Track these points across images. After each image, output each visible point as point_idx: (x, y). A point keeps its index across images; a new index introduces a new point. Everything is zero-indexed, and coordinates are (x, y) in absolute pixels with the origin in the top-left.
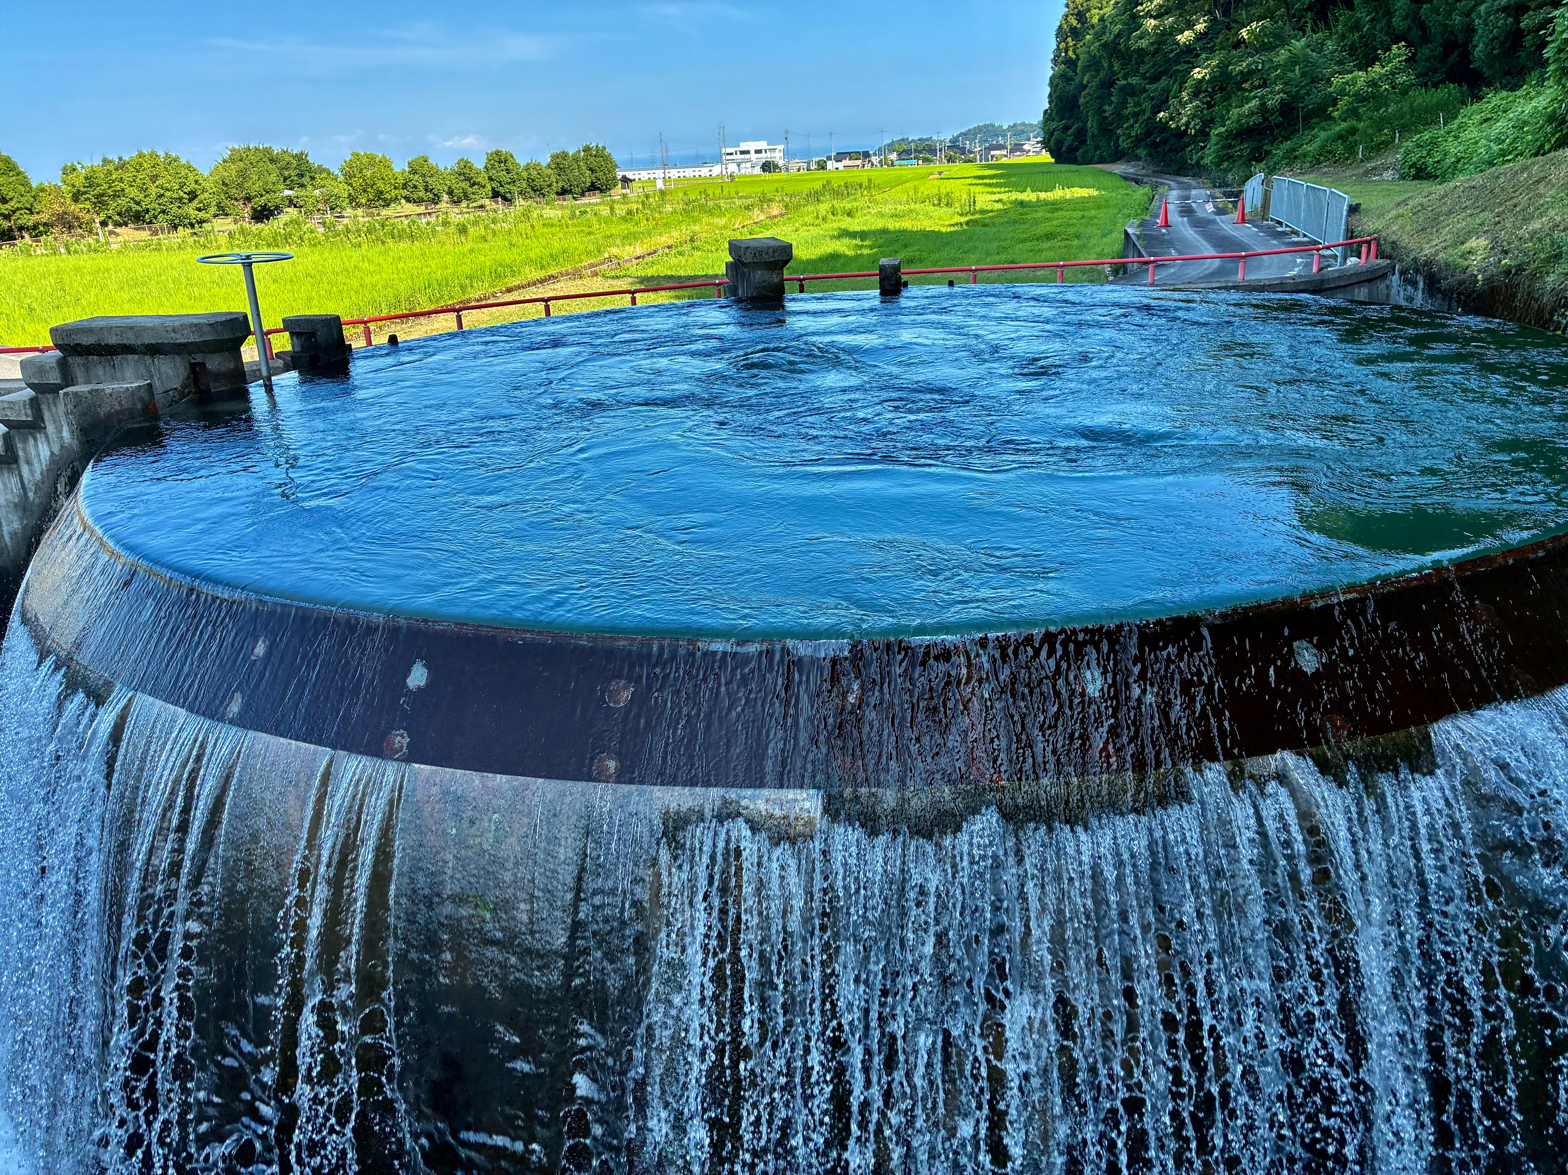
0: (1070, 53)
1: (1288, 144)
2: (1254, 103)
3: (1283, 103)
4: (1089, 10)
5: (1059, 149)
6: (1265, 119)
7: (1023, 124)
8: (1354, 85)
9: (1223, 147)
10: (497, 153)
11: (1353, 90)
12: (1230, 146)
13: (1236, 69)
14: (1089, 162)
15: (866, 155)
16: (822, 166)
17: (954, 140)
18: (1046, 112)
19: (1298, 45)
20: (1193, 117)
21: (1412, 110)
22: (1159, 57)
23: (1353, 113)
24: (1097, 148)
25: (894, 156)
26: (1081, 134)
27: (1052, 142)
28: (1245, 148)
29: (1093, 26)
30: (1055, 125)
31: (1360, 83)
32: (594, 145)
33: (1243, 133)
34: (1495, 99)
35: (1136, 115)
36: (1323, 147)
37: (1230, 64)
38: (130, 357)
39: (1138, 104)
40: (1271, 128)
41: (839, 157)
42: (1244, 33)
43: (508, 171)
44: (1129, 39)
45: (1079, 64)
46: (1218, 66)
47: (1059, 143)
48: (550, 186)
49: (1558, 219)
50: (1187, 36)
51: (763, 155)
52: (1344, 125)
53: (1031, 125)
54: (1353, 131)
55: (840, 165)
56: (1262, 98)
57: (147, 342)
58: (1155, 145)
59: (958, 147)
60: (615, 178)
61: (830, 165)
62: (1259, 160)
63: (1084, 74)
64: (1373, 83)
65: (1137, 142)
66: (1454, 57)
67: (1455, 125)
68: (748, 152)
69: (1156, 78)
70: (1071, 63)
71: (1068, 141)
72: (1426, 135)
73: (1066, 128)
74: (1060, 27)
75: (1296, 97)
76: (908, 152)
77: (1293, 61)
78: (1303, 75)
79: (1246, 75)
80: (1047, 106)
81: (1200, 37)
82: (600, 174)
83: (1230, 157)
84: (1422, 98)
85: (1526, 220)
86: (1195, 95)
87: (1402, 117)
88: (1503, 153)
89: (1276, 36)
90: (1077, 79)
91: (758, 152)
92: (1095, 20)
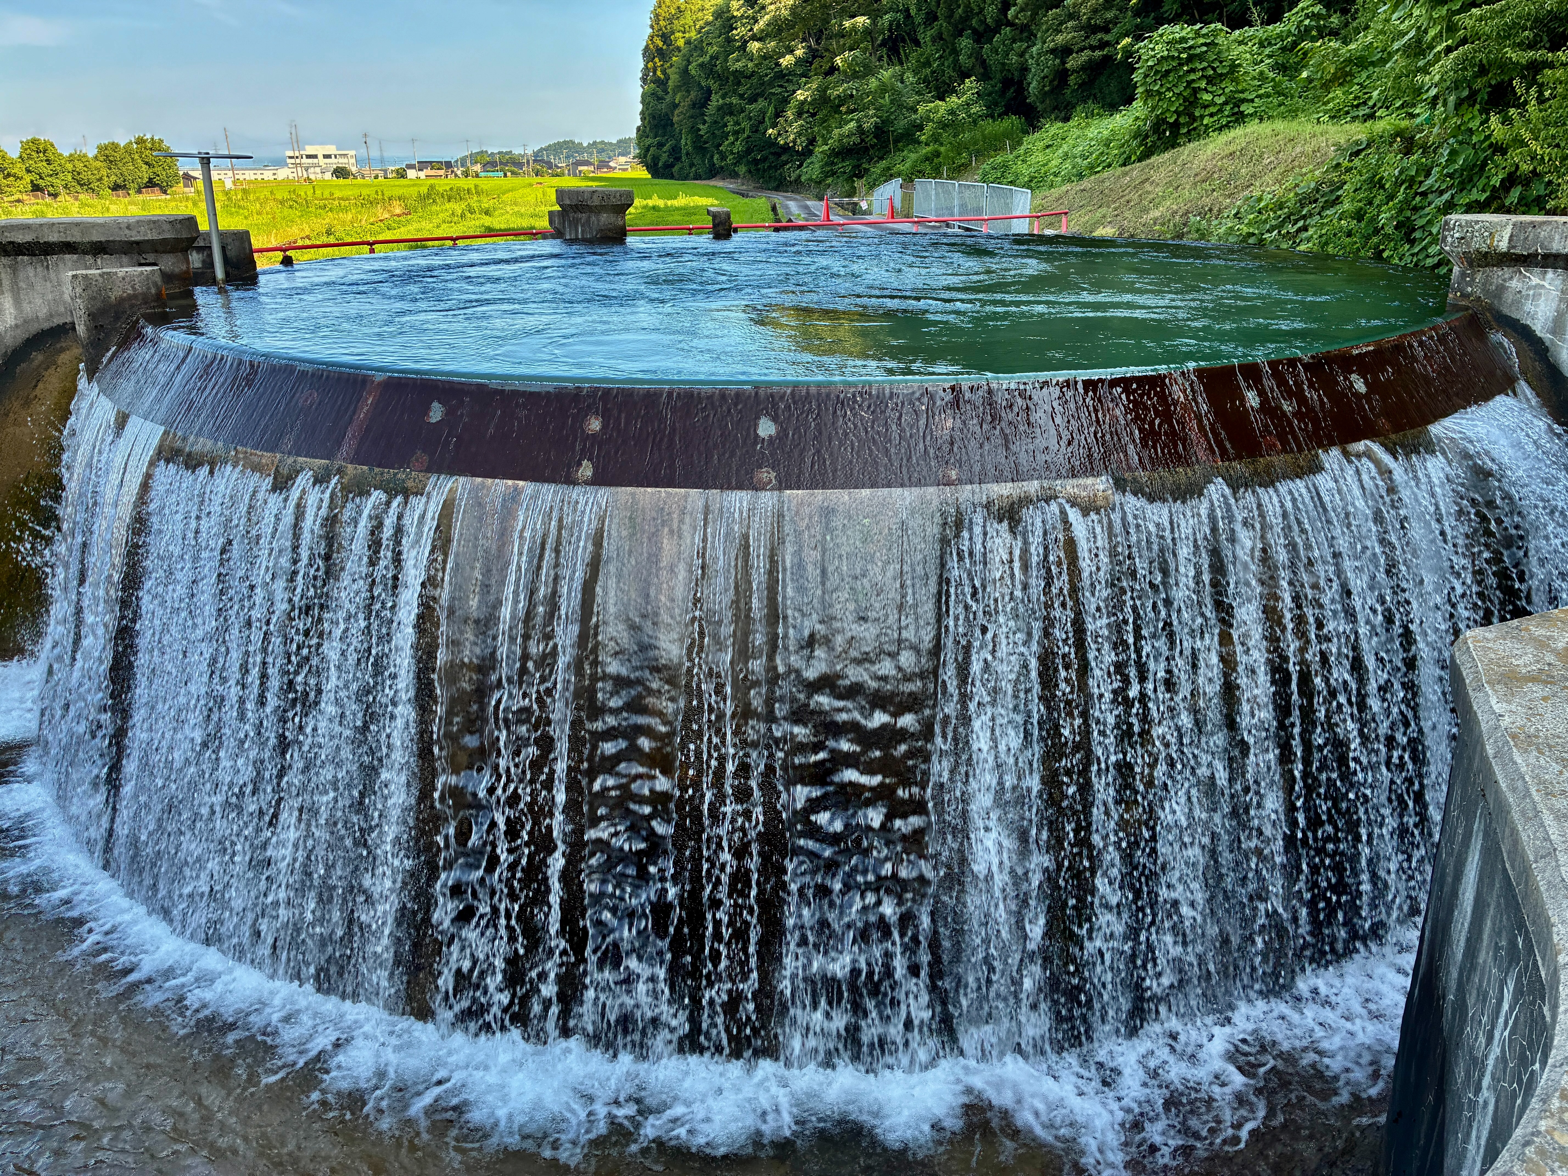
0: (659, 73)
1: (883, 164)
2: (852, 124)
3: (876, 126)
4: (673, 33)
5: (656, 165)
6: (862, 140)
7: (602, 142)
8: (937, 112)
9: (826, 164)
10: (34, 141)
11: (936, 117)
12: (833, 163)
13: (835, 92)
14: (686, 178)
15: (448, 165)
16: (401, 174)
17: (536, 154)
18: (638, 129)
19: (886, 74)
20: (799, 134)
21: (984, 137)
22: (755, 80)
23: (936, 138)
24: (692, 165)
25: (478, 168)
26: (675, 151)
27: (649, 157)
28: (847, 166)
29: (679, 49)
30: (649, 141)
31: (942, 111)
32: (148, 136)
33: (843, 152)
34: (1052, 129)
35: (736, 133)
36: (913, 166)
37: (827, 88)
38: (67, 256)
39: (737, 123)
40: (867, 149)
41: (423, 165)
42: (838, 60)
43: (48, 162)
44: (726, 61)
45: (670, 83)
46: (817, 89)
47: (655, 159)
48: (100, 179)
49: (1175, 207)
50: (787, 61)
51: (333, 160)
52: (929, 149)
53: (610, 144)
54: (937, 154)
55: (422, 175)
56: (858, 121)
57: (95, 238)
58: (756, 162)
59: (542, 161)
60: (176, 175)
61: (411, 174)
62: (860, 177)
63: (675, 94)
64: (952, 112)
65: (739, 159)
66: (1010, 93)
67: (1021, 150)
68: (315, 157)
69: (753, 100)
70: (662, 83)
71: (664, 157)
72: (999, 159)
73: (660, 145)
74: (647, 47)
75: (886, 122)
76: (493, 164)
77: (883, 89)
78: (892, 102)
79: (843, 100)
80: (639, 123)
81: (799, 61)
82: (158, 170)
83: (834, 173)
84: (990, 127)
85: (1146, 210)
86: (799, 115)
87: (975, 144)
88: (1091, 167)
89: (866, 66)
90: (668, 98)
91: (327, 156)
92: (681, 43)
